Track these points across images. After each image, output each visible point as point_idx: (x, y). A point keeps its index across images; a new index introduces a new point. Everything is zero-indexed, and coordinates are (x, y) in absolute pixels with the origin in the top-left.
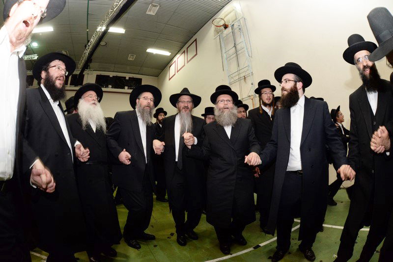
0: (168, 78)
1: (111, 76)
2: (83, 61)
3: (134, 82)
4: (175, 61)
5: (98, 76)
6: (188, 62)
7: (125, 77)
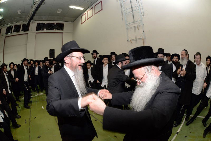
0: (80, 23)
1: (46, 23)
2: (30, 16)
3: (59, 26)
4: (86, 13)
5: (38, 24)
6: (95, 14)
7: (54, 23)
